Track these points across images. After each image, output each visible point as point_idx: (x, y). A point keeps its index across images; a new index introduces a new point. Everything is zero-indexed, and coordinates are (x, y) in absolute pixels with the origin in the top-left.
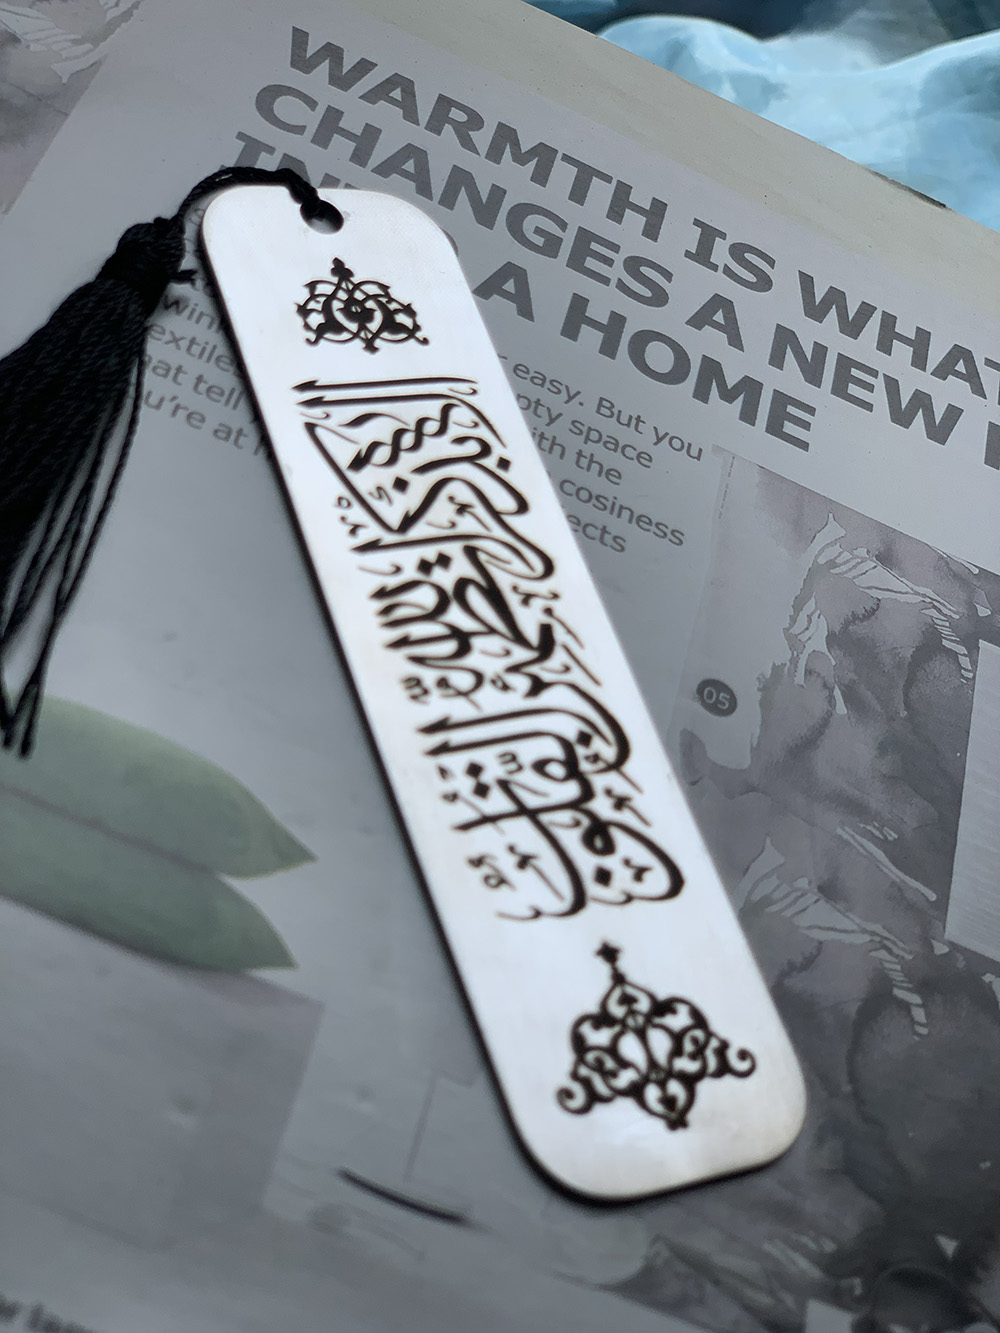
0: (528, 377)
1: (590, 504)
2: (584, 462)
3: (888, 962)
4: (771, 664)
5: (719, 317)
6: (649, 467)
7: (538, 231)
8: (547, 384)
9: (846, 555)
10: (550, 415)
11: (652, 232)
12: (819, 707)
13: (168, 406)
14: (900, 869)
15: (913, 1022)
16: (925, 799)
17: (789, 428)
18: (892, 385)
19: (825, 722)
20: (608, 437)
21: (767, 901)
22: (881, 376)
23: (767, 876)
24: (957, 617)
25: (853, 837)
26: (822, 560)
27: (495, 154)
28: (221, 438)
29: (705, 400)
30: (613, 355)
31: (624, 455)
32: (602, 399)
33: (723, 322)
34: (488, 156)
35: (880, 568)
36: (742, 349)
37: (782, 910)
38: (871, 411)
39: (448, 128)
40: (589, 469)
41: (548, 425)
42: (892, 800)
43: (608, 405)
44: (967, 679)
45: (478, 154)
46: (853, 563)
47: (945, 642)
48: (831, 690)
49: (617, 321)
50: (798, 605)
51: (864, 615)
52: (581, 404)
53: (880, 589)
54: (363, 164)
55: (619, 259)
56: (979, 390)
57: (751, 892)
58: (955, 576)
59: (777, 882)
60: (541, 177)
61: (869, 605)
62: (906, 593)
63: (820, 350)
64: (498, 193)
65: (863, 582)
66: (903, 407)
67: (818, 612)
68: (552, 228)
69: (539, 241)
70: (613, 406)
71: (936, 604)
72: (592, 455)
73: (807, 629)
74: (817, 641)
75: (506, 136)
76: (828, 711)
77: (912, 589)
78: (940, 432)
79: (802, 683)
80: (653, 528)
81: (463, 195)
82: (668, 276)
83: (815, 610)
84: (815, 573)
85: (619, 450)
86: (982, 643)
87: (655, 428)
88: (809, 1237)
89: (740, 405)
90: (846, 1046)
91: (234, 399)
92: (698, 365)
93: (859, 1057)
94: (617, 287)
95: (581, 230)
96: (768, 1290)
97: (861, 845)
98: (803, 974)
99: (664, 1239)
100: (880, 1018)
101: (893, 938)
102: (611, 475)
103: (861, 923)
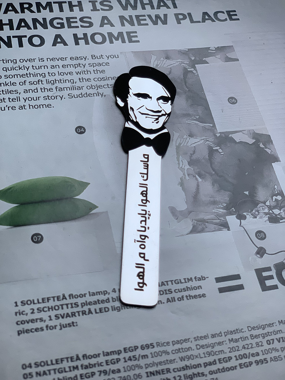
0: (74, 59)
1: (102, 80)
2: (96, 72)
3: (209, 143)
5: (106, 22)
6: (109, 65)
7: (58, 23)
8: (79, 59)
9: (159, 62)
10: (83, 66)
11: (81, 10)
14: (202, 123)
15: (220, 153)
16: (200, 106)
17: (134, 39)
18: (150, 16)
20: (98, 63)
21: (180, 144)
22: (146, 16)
23: (177, 139)
24: (188, 63)
25: (190, 122)
26: (155, 66)
27: (39, 11)
29: (113, 43)
30: (89, 44)
31: (103, 65)
32: (92, 55)
34: (38, 12)
35: (167, 61)
36: (114, 26)
37: (184, 144)
38: (148, 25)
39: (26, 10)
40: (97, 73)
41: (84, 68)
42: (194, 109)
43: (94, 56)
44: (196, 75)
45: (35, 13)
46: (161, 63)
47: (188, 70)
49: (85, 35)
51: (169, 73)
52: (88, 59)
53: (170, 65)
54: (14, 30)
55: (78, 20)
56: (168, 7)
57: (176, 144)
58: (183, 53)
59: (180, 139)
60: (51, 10)
61: (169, 70)
62: (175, 63)
63: (131, 17)
64: (44, 19)
65: (165, 66)
66: (154, 20)
68: (60, 21)
69: (59, 26)
70: (95, 56)
71: (183, 62)
72: (96, 69)
75: (38, 5)
78: (165, 22)
81: (38, 25)
82: (90, 18)
85: (101, 65)
86: (196, 65)
87: (106, 56)
88: (220, 205)
89: (121, 39)
90: (209, 164)
91: (18, 99)
92: (107, 36)
93: (213, 165)
94: (81, 27)
95: (66, 18)
96: (217, 219)
97: (192, 122)
98: (194, 155)
99: (194, 219)
100: (213, 155)
101: (208, 138)
102: (103, 72)
103: (200, 138)
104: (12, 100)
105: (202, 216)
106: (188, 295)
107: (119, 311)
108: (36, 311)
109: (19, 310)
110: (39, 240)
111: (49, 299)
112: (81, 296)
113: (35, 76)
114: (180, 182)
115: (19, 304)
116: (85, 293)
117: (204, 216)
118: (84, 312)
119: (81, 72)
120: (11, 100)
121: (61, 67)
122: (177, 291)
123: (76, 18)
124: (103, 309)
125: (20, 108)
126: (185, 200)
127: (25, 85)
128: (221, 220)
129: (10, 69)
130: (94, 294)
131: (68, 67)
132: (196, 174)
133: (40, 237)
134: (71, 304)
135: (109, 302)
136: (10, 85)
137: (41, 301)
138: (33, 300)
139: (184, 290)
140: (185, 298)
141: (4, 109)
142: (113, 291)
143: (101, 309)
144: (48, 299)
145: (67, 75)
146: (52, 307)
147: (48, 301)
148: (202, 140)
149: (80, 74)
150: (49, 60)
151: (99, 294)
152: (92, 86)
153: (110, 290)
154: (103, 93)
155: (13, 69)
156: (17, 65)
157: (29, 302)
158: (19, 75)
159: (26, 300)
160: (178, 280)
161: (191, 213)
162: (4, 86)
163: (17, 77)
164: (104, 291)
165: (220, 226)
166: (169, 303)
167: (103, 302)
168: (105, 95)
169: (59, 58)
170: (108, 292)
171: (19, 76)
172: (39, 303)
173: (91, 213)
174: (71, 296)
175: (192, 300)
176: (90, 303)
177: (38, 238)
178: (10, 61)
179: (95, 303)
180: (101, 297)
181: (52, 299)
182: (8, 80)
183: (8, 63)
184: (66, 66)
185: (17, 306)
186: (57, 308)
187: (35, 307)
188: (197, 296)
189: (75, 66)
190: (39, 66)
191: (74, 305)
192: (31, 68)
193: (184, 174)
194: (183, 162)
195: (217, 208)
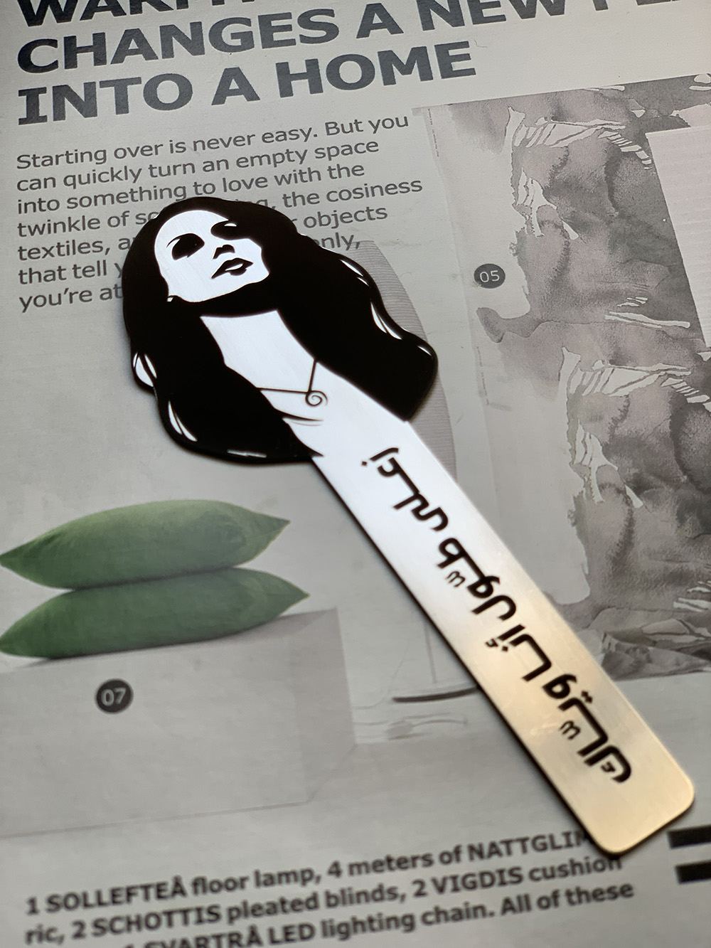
0: (274, 139)
1: (352, 197)
2: (335, 173)
3: (675, 384)
4: (515, 234)
5: (377, 20)
6: (378, 150)
7: (234, 36)
8: (288, 136)
9: (532, 130)
10: (300, 156)
12: (557, 244)
13: (65, 298)
14: (657, 319)
15: (709, 413)
16: (652, 262)
17: (457, 66)
19: (567, 250)
20: (342, 147)
21: (581, 389)
23: (573, 373)
24: (624, 127)
25: (618, 316)
26: (517, 144)
27: (183, 4)
28: (106, 299)
29: (394, 83)
30: (320, 90)
31: (358, 152)
32: (327, 124)
33: (381, 22)
34: (178, 7)
35: (558, 125)
36: (401, 32)
37: (594, 389)
38: (506, 20)
39: (145, 4)
40: (340, 177)
41: (301, 163)
42: (633, 276)
43: (333, 125)
44: (648, 165)
45: (169, 8)
46: (539, 132)
47: (623, 150)
48: (562, 227)
49: (312, 64)
50: (515, 184)
51: (560, 164)
52: (315, 136)
53: (565, 139)
54: (104, 62)
55: (293, 22)
57: (568, 388)
58: (610, 99)
59: (583, 373)
61: (561, 154)
62: (583, 131)
64: (196, 27)
65: (551, 141)
66: (525, 4)
67: (530, 179)
68: (242, 28)
69: (238, 42)
70: (336, 124)
71: (606, 126)
72: (338, 165)
73: (528, 195)
74: (538, 199)
76: (565, 242)
77: (586, 126)
78: (556, 8)
79: (540, 234)
80: (399, 189)
81: (176, 43)
82: (330, 13)
83: (528, 179)
84: (517, 155)
85: (353, 151)
86: (648, 135)
87: (370, 122)
88: (700, 585)
89: (417, 71)
90: (672, 452)
91: (101, 268)
92: (378, 61)
93: (684, 455)
94: (302, 42)
95: (261, 18)
96: (688, 632)
97: (624, 318)
98: (625, 421)
99: (610, 633)
100: (686, 424)
101: (673, 367)
102: (356, 171)
103: (650, 369)
104: (84, 271)
105: (637, 622)
106: (573, 889)
107: (346, 936)
108: (89, 929)
109: (40, 926)
110: (119, 701)
111: (133, 891)
112: (231, 885)
113: (156, 198)
114: (574, 510)
115: (42, 905)
116: (243, 875)
117: (642, 624)
118: (235, 938)
119: (290, 175)
120: (79, 272)
121: (232, 163)
122: (538, 875)
123: (288, 16)
124: (296, 930)
125: (105, 296)
126: (584, 571)
127: (124, 224)
128: (699, 635)
129: (84, 179)
130: (270, 880)
131: (253, 165)
132: (628, 483)
133: (123, 690)
134: (199, 910)
135: (316, 907)
136: (81, 228)
137: (106, 897)
138: (85, 895)
139: (563, 871)
140: (563, 900)
141: (57, 301)
142: (330, 872)
143: (290, 930)
144: (130, 893)
145: (249, 187)
146: (138, 917)
147: (129, 900)
148: (652, 373)
149: (288, 182)
150: (199, 145)
151: (288, 881)
152: (320, 217)
153: (321, 869)
154: (352, 236)
155: (95, 178)
156: (105, 167)
157: (71, 902)
158: (110, 197)
159: (62, 892)
160: (542, 837)
161: (600, 612)
162: (64, 230)
163: (104, 203)
164: (303, 872)
165: (694, 658)
166: (509, 914)
167: (298, 907)
168: (358, 244)
169: (230, 138)
170: (317, 873)
171: (108, 199)
172: (100, 903)
173: (286, 613)
174: (199, 884)
175: (584, 906)
176: (256, 911)
177: (117, 695)
178: (86, 156)
179: (272, 909)
180: (293, 891)
181: (141, 892)
182: (77, 214)
183: (82, 161)
184: (247, 161)
185: (34, 911)
186: (153, 921)
187: (88, 916)
188: (602, 893)
189: (273, 160)
190: (169, 167)
191: (205, 916)
192: (146, 172)
193: (588, 485)
194: (585, 446)
195: (687, 596)
